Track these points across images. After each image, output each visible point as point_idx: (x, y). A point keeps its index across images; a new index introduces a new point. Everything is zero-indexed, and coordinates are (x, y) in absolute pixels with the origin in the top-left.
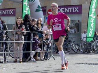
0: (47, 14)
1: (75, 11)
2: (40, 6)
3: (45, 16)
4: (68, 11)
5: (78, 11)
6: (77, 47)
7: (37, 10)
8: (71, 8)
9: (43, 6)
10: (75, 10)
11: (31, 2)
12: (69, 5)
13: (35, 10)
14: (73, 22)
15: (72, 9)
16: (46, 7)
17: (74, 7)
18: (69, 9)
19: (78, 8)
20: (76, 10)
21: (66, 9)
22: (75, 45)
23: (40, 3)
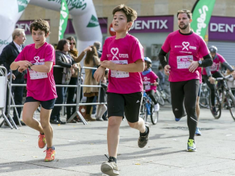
0: (108, 32)
1: (161, 27)
2: (96, 17)
3: (105, 35)
4: (148, 27)
5: (166, 27)
6: (164, 95)
7: (90, 25)
8: (153, 22)
9: (101, 16)
10: (161, 24)
11: (78, 9)
12: (150, 15)
13: (87, 23)
14: (156, 48)
15: (156, 24)
16: (106, 18)
17: (160, 19)
18: (151, 24)
19: (166, 21)
20: (164, 24)
21: (144, 23)
22: (160, 91)
23: (96, 11)
